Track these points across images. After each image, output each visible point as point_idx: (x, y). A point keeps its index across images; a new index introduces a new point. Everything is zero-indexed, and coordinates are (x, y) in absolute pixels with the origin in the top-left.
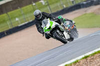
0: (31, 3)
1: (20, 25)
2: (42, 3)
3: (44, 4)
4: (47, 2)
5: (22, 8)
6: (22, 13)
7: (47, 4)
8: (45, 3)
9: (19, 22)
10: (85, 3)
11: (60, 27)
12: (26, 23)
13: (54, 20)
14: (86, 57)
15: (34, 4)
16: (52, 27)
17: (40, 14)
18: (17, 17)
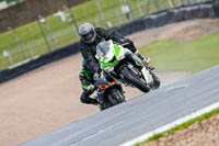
0: (36, 18)
1: (11, 67)
2: (59, 17)
3: (64, 19)
4: (72, 16)
5: (17, 29)
6: (17, 39)
7: (70, 20)
8: (67, 18)
9: (11, 59)
10: (154, 17)
11: (135, 57)
12: (26, 61)
13: (121, 43)
14: (157, 137)
15: (43, 20)
16: (118, 58)
17: (92, 32)
18: (6, 49)
